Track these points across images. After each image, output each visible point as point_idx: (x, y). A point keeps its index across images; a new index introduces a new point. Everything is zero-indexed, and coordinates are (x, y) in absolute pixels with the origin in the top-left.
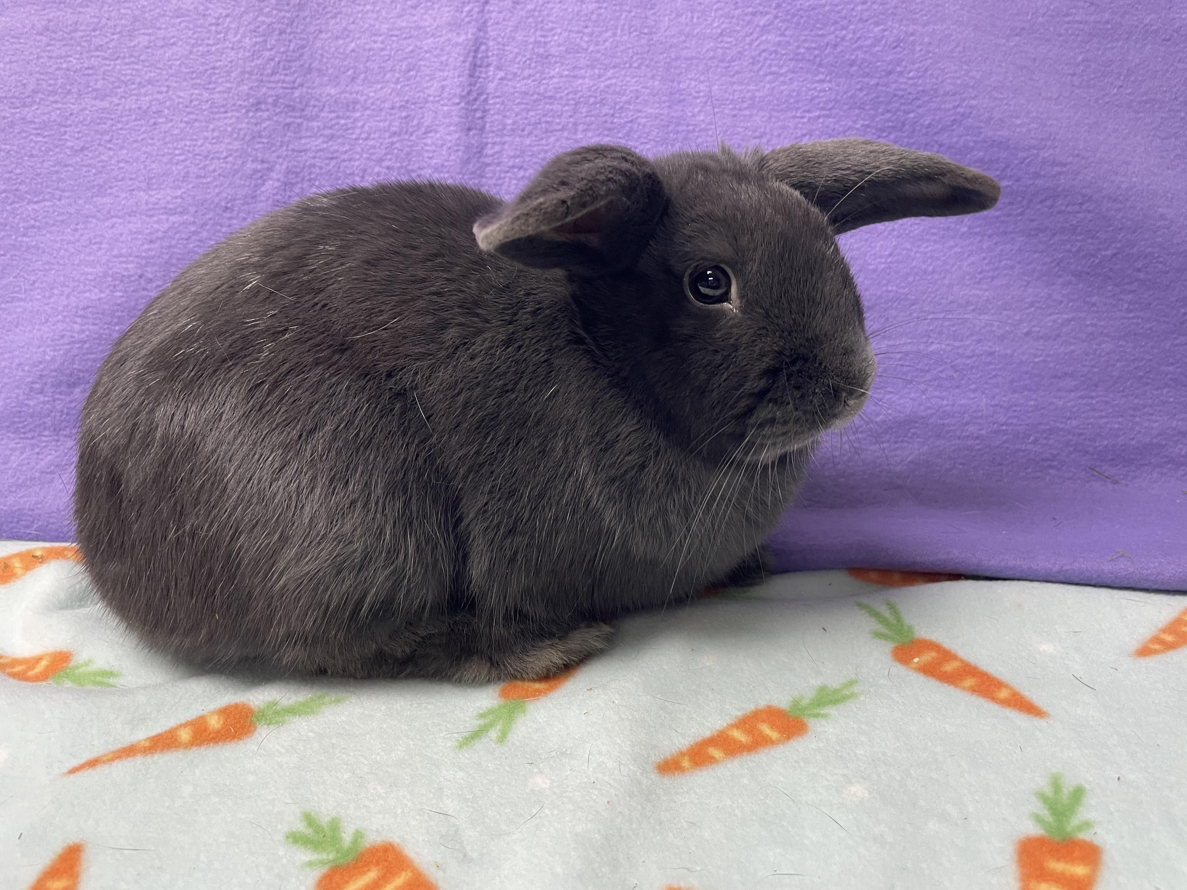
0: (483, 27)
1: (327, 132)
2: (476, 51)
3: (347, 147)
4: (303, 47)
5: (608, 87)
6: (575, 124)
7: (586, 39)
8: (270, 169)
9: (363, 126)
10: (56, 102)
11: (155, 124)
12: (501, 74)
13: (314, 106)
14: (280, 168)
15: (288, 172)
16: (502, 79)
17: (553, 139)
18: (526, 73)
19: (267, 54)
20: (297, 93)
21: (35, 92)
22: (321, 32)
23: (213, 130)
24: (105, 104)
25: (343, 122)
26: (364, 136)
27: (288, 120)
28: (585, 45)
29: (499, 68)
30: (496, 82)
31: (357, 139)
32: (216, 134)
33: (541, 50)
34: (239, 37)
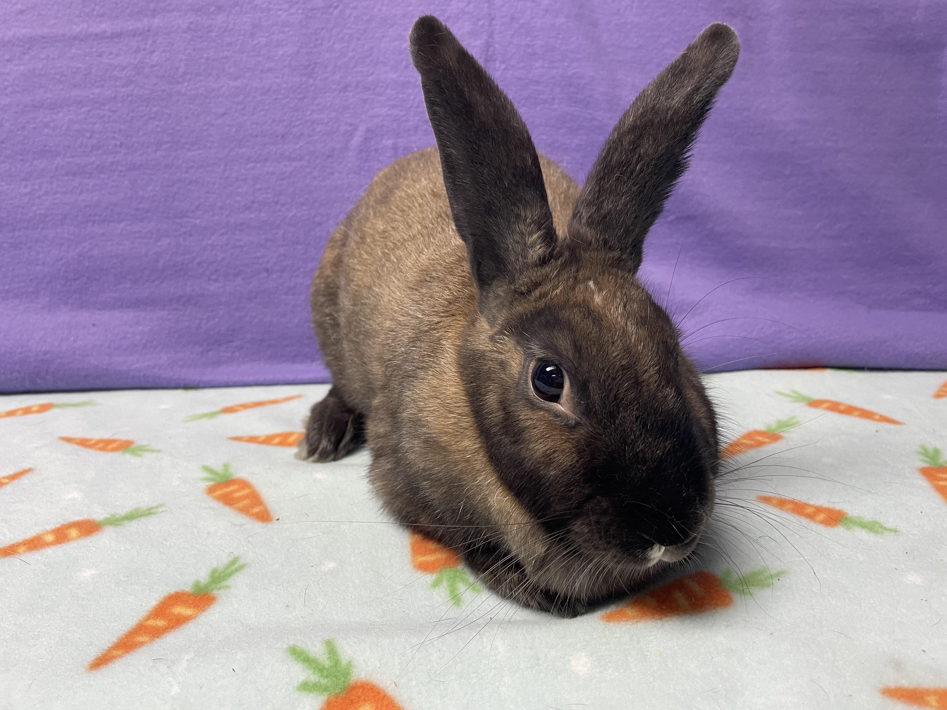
0: (491, 35)
1: (391, 103)
2: (488, 50)
3: (404, 113)
4: (372, 48)
5: (574, 74)
6: (554, 99)
7: (559, 42)
8: (356, 129)
9: (414, 99)
10: (201, 81)
11: (276, 99)
12: (503, 66)
13: (382, 86)
14: (362, 128)
15: (368, 130)
16: (505, 69)
17: (538, 109)
18: (522, 65)
19: (351, 54)
20: (370, 79)
21: (185, 73)
22: (383, 36)
23: (317, 105)
24: (238, 83)
25: (401, 96)
26: (415, 105)
27: (366, 97)
28: (557, 46)
29: (502, 62)
30: (500, 71)
31: (411, 107)
32: (320, 107)
33: (530, 50)
34: (331, 44)
